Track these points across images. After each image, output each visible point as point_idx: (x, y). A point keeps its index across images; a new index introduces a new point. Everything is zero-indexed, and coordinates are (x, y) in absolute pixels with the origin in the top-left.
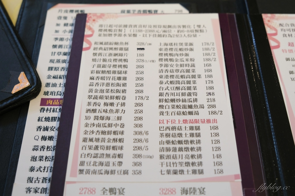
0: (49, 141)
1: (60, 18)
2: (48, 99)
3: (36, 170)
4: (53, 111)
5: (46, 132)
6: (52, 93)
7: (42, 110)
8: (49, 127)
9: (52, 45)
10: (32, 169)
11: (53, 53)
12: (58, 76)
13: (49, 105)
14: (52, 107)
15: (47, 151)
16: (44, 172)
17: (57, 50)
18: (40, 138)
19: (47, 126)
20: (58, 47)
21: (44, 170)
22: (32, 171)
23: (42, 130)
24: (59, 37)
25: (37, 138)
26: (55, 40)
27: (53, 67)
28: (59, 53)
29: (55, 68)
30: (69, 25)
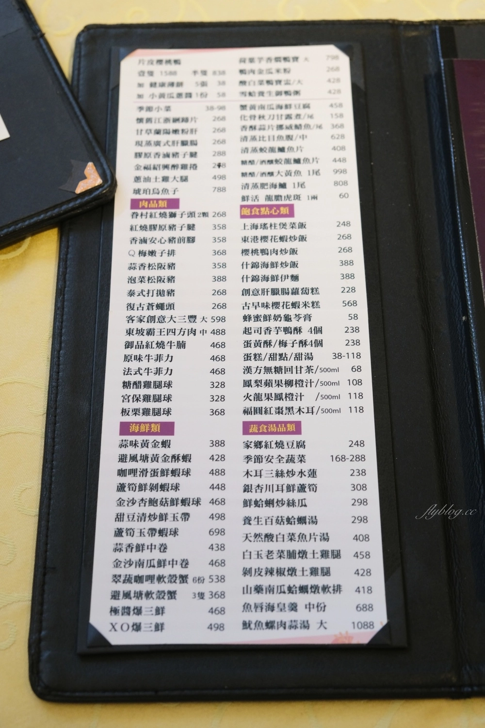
0: (150, 257)
1: (142, 73)
2: (142, 200)
3: (137, 294)
4: (151, 216)
5: (144, 245)
6: (145, 191)
7: (134, 215)
8: (148, 239)
9: (136, 118)
10: (131, 293)
11: (139, 132)
12: (152, 167)
13: (143, 208)
14: (149, 211)
15: (149, 269)
16: (148, 296)
17: (144, 126)
18: (137, 253)
19: (144, 238)
20: (145, 121)
21: (148, 293)
22: (132, 296)
23: (138, 242)
24: (145, 105)
25: (132, 253)
26: (139, 110)
27: (142, 153)
28: (149, 131)
29: (146, 154)
30: (158, 85)
